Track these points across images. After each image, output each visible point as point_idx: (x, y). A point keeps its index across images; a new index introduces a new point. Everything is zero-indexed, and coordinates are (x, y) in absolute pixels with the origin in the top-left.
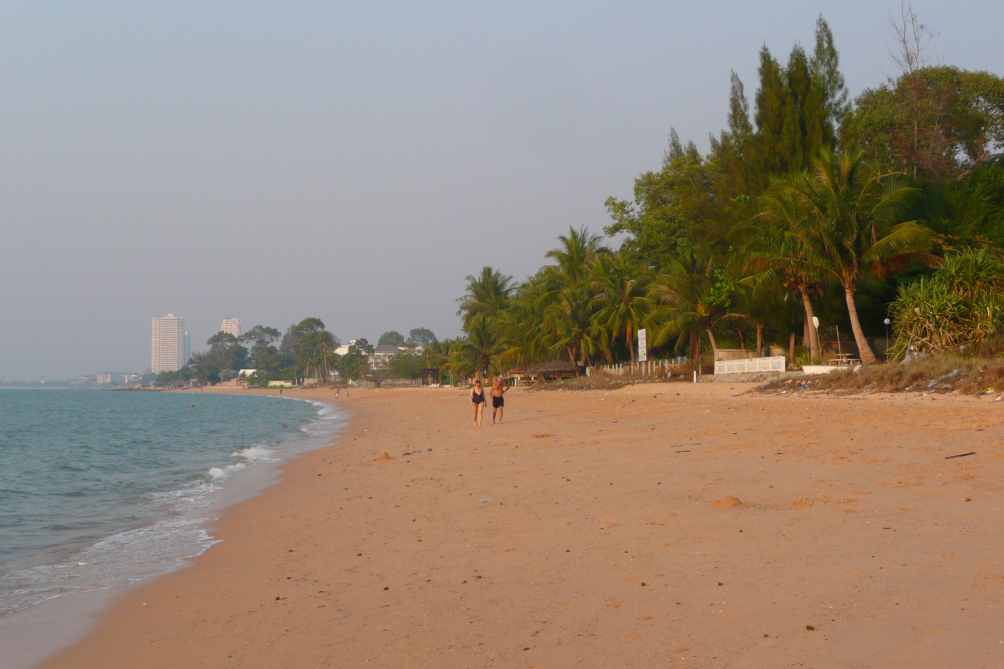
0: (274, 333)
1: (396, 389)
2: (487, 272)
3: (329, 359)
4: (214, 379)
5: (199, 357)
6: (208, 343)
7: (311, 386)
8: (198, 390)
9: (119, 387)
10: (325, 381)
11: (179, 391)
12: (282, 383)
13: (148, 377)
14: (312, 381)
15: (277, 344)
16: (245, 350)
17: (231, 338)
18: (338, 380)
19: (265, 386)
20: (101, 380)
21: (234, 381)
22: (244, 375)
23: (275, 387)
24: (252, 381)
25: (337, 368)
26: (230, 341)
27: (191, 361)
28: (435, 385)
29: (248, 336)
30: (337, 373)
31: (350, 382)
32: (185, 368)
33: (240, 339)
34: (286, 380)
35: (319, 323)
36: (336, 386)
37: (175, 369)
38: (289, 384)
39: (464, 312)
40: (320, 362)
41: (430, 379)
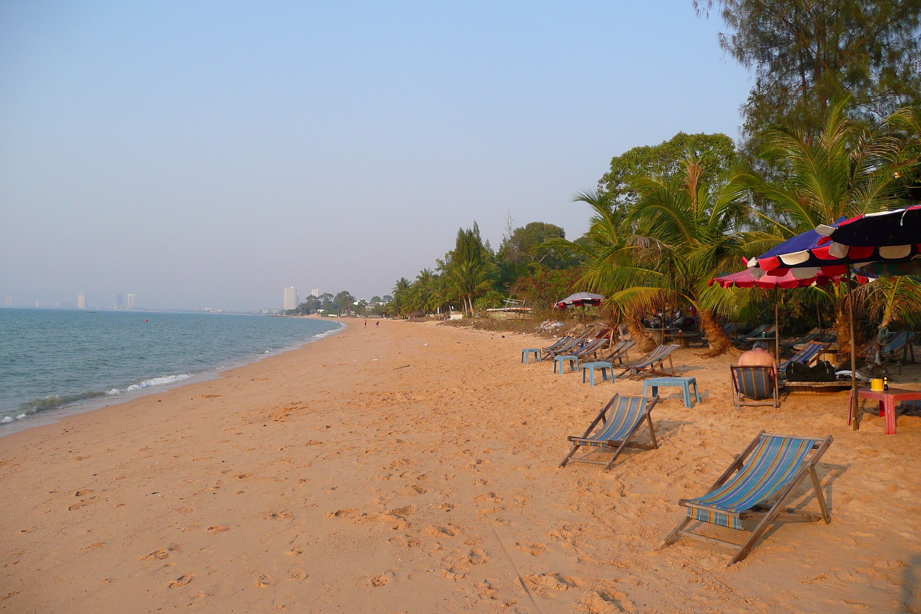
0: (331, 296)
1: (373, 319)
2: (403, 279)
3: (350, 307)
4: (308, 313)
5: (303, 304)
6: (307, 299)
7: (344, 317)
8: (301, 317)
9: (271, 315)
10: (349, 315)
11: (295, 317)
12: (333, 315)
13: (283, 311)
14: (344, 315)
15: (332, 300)
16: (320, 302)
17: (315, 297)
18: (354, 315)
19: (327, 316)
20: (264, 311)
21: (315, 314)
22: (319, 312)
23: (331, 317)
24: (322, 314)
25: (354, 310)
26: (315, 299)
27: (299, 306)
28: (385, 318)
29: (321, 297)
30: (354, 312)
31: (358, 316)
32: (297, 308)
33: (319, 298)
34: (335, 314)
35: (348, 293)
36: (352, 317)
37: (294, 309)
38: (336, 316)
39: (394, 293)
40: (347, 308)
41: (384, 316)
